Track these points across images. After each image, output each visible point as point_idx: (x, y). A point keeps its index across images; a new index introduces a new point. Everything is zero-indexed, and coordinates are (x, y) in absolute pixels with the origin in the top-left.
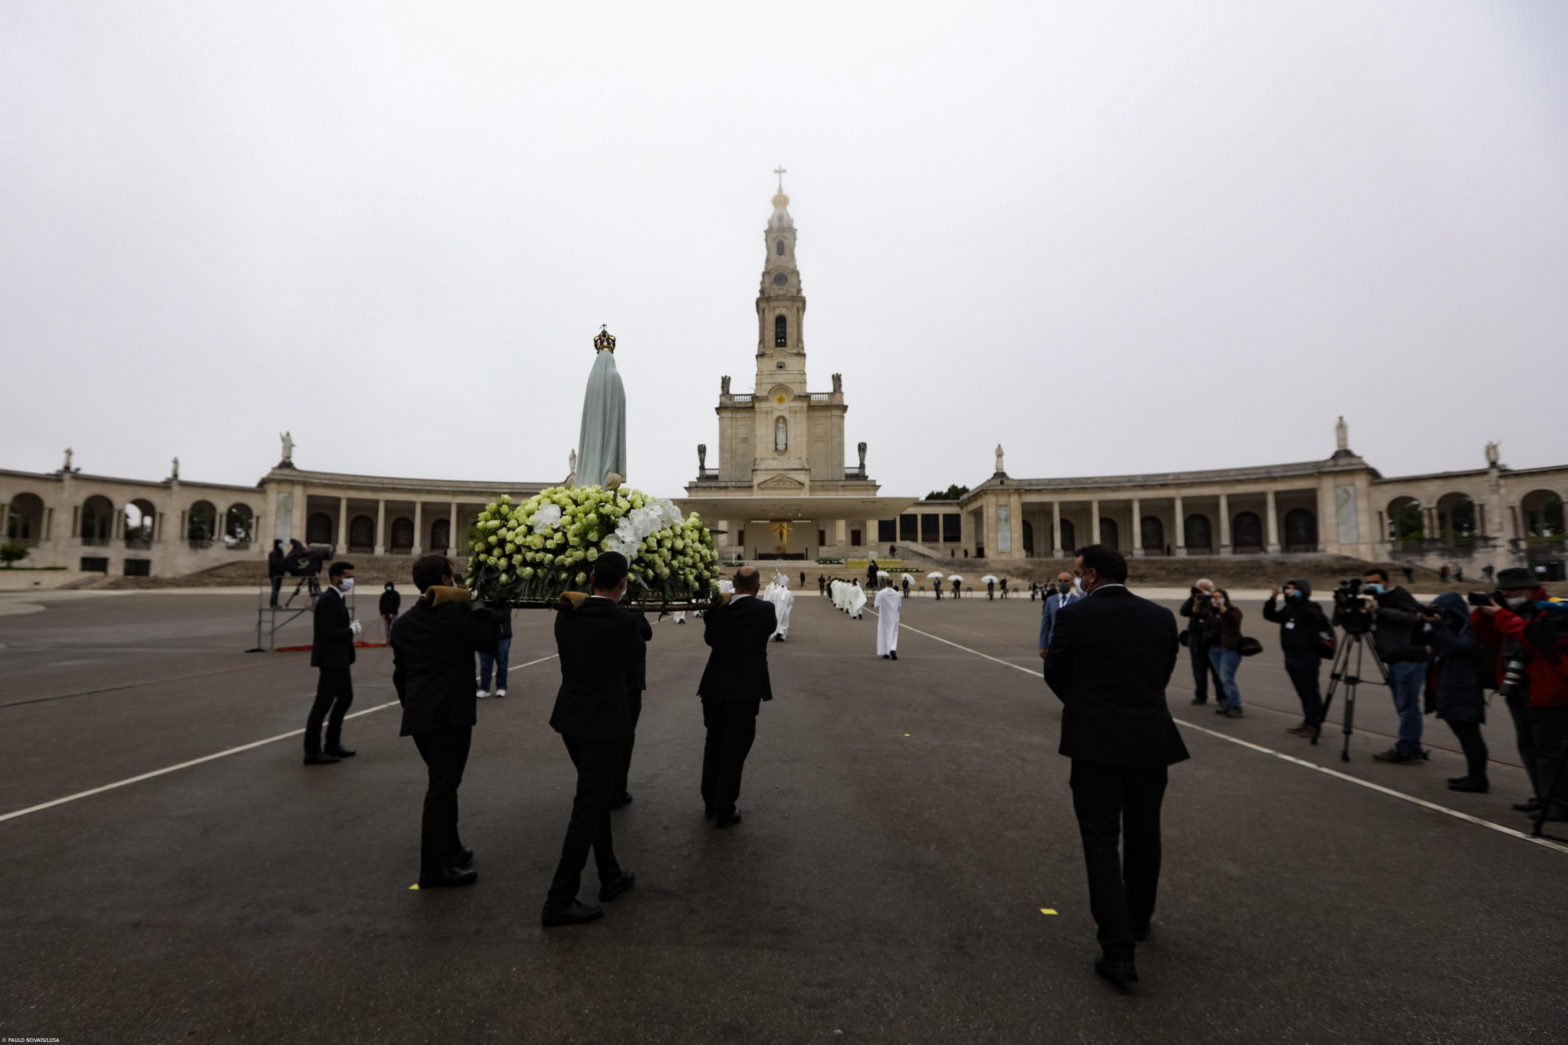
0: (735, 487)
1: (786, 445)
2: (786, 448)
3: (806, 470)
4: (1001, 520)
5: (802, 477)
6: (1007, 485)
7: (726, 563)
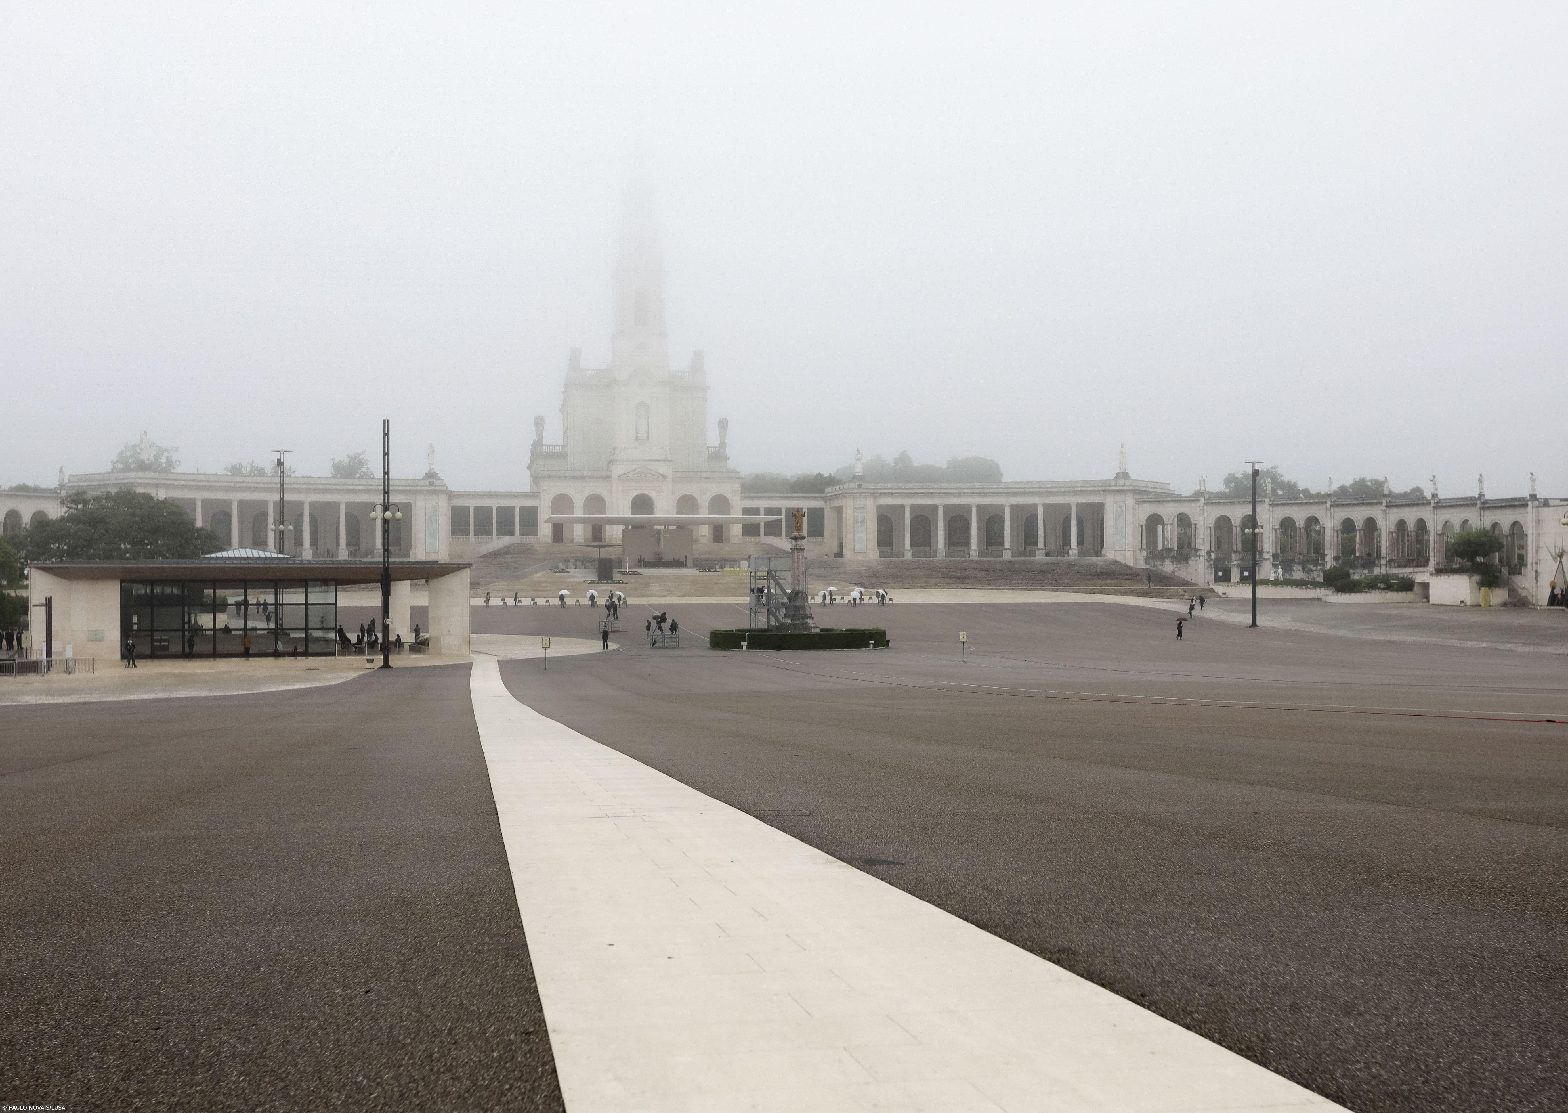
0: (592, 477)
1: (647, 433)
2: (648, 437)
3: (669, 461)
4: (858, 522)
5: (665, 469)
6: (864, 489)
7: (621, 572)
